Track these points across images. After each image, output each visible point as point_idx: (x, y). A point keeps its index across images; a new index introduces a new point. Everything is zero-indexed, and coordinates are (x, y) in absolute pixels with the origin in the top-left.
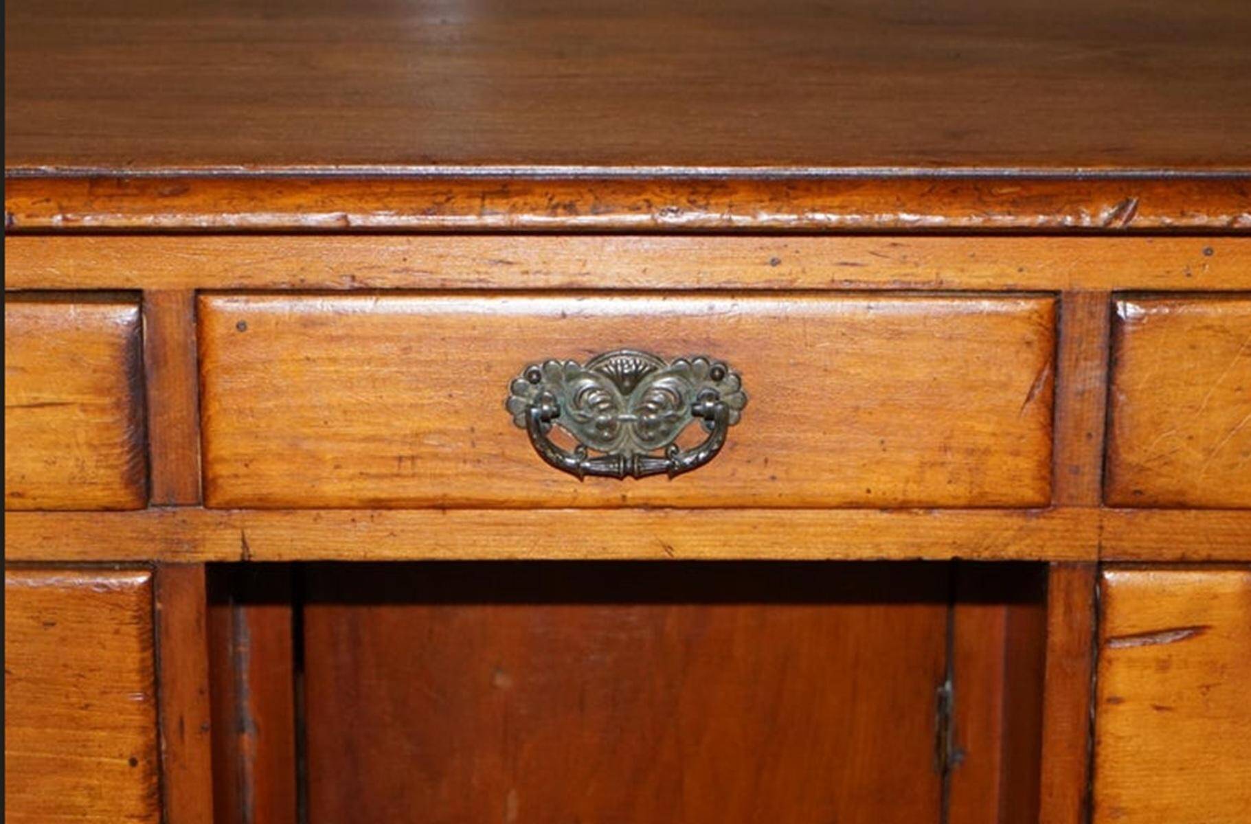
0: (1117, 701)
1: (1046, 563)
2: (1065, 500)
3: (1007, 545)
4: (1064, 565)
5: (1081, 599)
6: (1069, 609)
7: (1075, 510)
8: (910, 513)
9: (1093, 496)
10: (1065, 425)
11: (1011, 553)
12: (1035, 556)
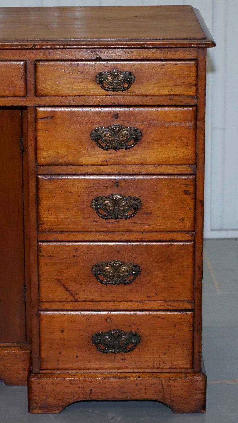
0: (40, 130)
1: (27, 106)
2: (29, 95)
3: (20, 103)
4: (30, 107)
5: (33, 112)
6: (31, 114)
7: (31, 97)
8: (4, 98)
9: (34, 95)
10: (28, 83)
11: (21, 104)
12: (24, 105)
